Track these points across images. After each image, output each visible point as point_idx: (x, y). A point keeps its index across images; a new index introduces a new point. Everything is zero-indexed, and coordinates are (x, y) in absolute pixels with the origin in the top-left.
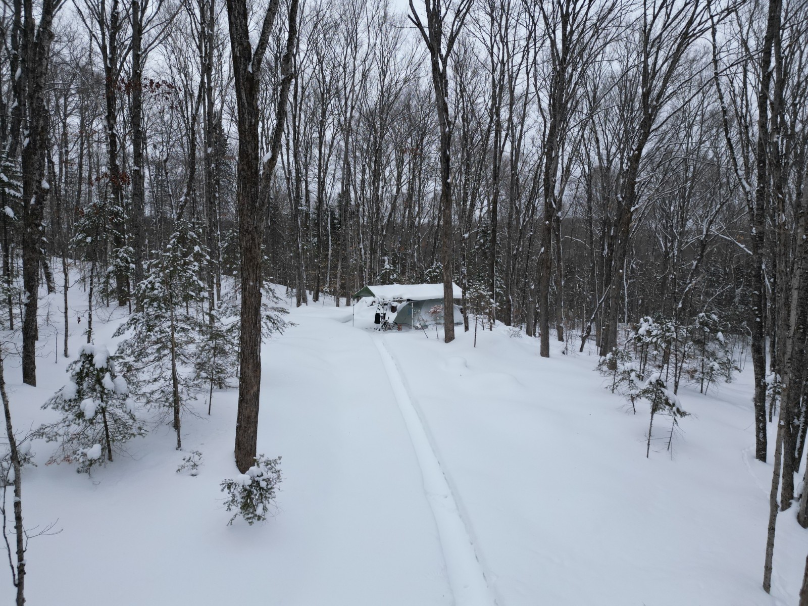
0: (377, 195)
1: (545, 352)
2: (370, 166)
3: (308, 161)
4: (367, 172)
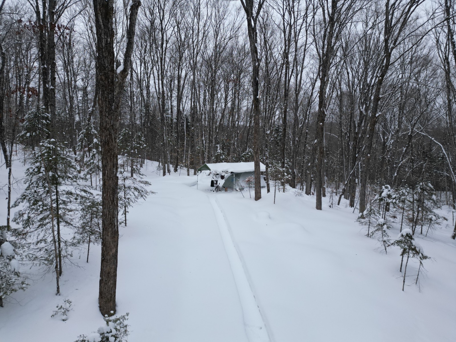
0: (213, 108)
1: (319, 206)
2: (209, 91)
3: (172, 88)
4: (207, 94)
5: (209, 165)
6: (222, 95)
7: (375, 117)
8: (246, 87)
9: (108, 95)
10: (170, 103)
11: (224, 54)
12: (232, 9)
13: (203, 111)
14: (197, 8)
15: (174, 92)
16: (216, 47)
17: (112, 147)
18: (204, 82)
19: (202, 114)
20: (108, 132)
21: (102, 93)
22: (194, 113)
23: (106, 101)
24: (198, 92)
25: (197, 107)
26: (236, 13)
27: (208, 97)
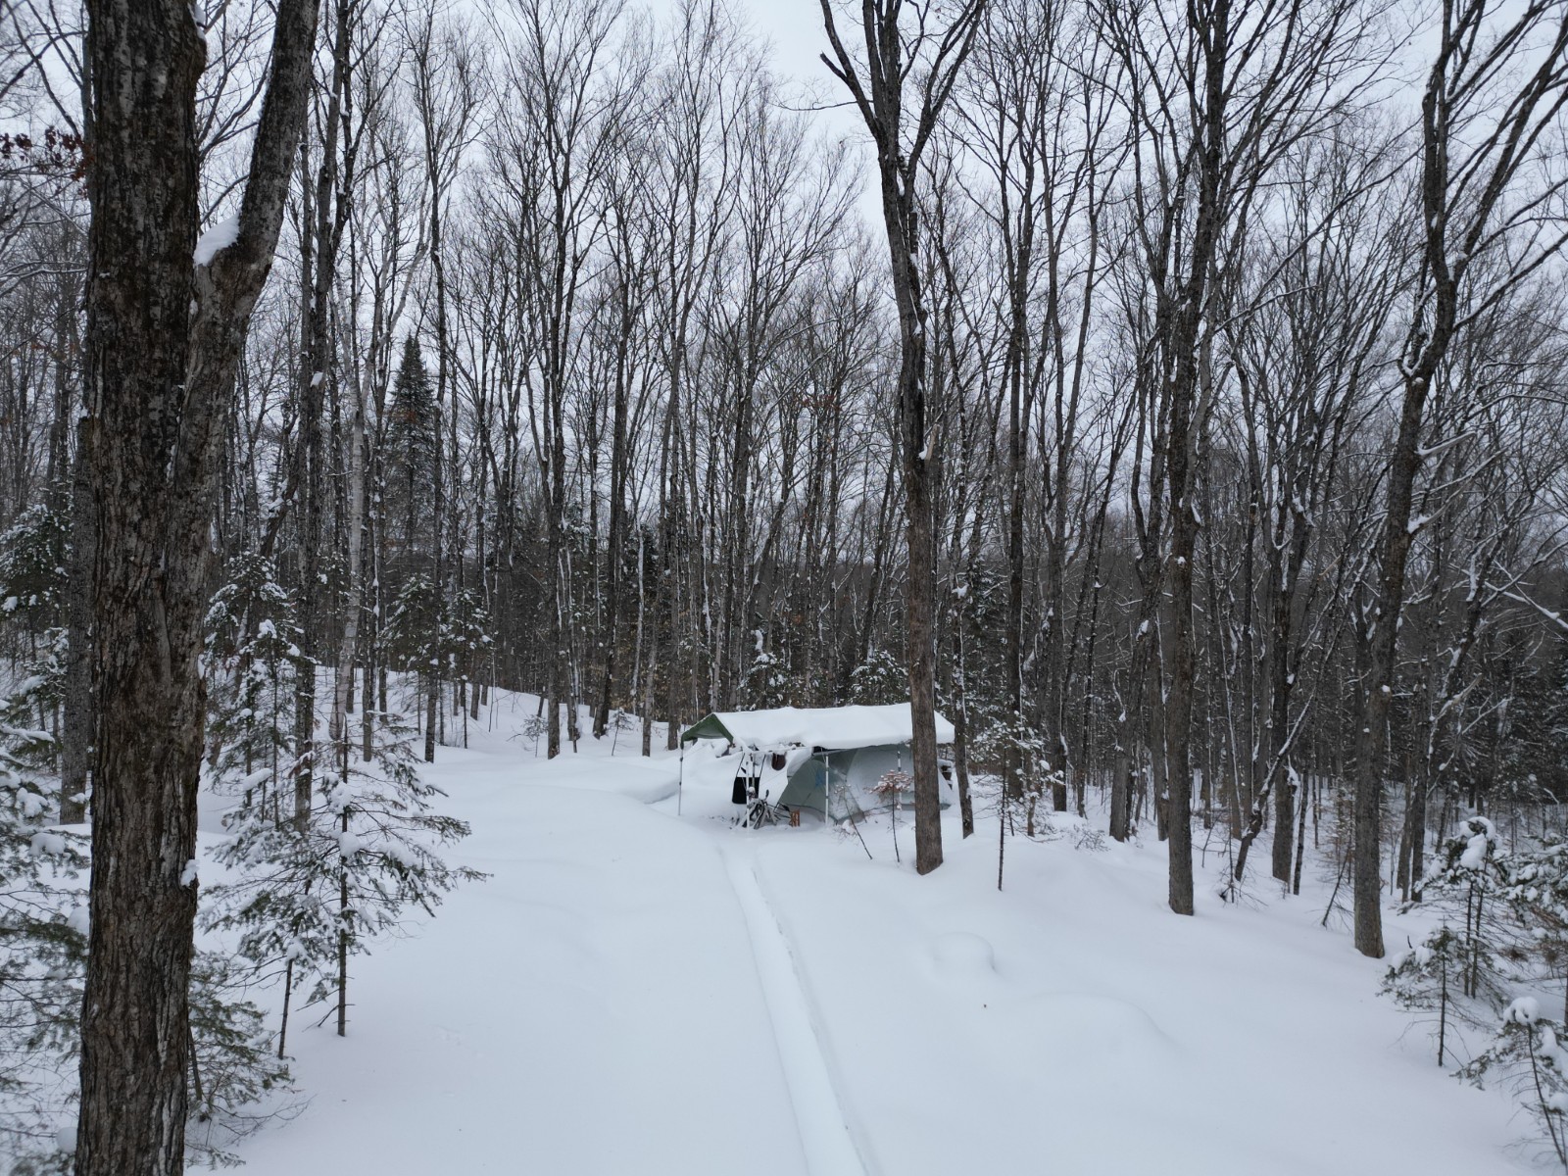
0: (742, 503)
2: (726, 444)
3: (598, 433)
4: (722, 455)
5: (724, 718)
6: (772, 456)
7: (1405, 533)
8: (859, 427)
9: (145, 401)
10: (587, 486)
11: (782, 315)
12: (811, 156)
13: (705, 510)
14: (690, 151)
15: (602, 446)
16: (755, 285)
17: (151, 711)
18: (709, 413)
19: (703, 523)
20: (133, 617)
21: (105, 389)
22: (672, 520)
23: (132, 432)
24: (688, 449)
25: (683, 499)
26: (825, 170)
27: (723, 463)
